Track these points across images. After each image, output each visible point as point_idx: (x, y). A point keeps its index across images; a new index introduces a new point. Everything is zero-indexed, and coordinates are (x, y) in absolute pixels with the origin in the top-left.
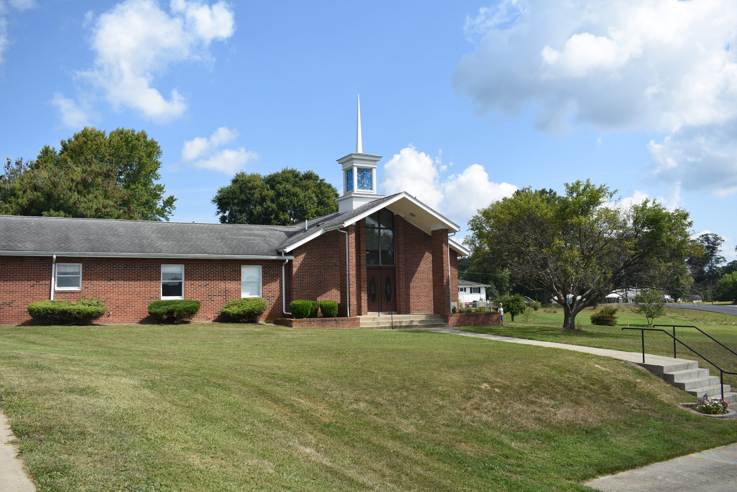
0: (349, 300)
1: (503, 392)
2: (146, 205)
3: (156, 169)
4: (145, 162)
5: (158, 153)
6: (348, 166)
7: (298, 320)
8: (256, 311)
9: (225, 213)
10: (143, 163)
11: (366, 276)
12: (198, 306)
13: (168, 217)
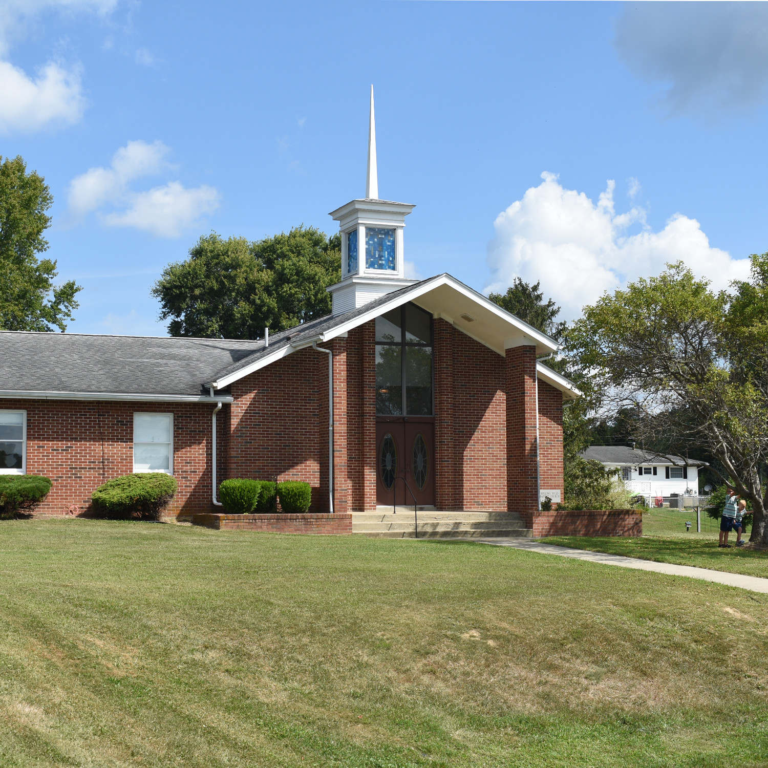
0: (333, 481)
1: (501, 647)
2: (21, 300)
3: (39, 232)
4: (18, 216)
5: (45, 199)
6: (349, 224)
7: (230, 515)
8: (154, 499)
9: (178, 316)
10: (15, 219)
11: (373, 436)
12: (45, 487)
13: (64, 323)
